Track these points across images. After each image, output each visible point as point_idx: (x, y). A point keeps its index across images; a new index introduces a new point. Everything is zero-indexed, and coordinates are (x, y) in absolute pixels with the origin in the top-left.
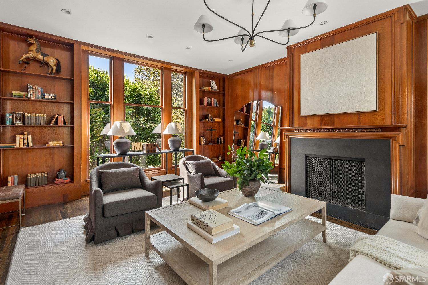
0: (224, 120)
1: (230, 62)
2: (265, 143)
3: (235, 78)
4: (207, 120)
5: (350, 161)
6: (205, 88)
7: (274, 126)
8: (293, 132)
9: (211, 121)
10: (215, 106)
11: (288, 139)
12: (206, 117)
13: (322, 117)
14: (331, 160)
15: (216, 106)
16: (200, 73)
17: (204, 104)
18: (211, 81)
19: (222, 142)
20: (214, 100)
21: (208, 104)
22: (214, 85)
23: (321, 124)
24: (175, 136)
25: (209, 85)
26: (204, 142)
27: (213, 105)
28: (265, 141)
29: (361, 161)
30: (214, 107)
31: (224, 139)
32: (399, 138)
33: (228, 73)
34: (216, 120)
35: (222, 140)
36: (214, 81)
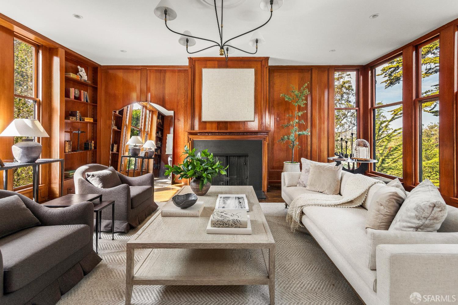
0: (95, 121)
1: (122, 53)
2: (137, 148)
3: (111, 71)
4: (74, 118)
5: (239, 156)
6: (72, 75)
7: (142, 130)
8: (197, 135)
9: (80, 120)
10: (85, 101)
11: (192, 142)
12: (73, 114)
13: (219, 123)
14: (227, 157)
15: (87, 101)
16: (66, 52)
17: (71, 97)
18: (79, 67)
19: (93, 148)
20: (84, 94)
21: (75, 98)
22: (83, 74)
23: (218, 129)
24: (28, 140)
25: (76, 72)
26: (70, 149)
27: (83, 100)
28: (137, 146)
29: (246, 156)
30: (83, 103)
31: (95, 144)
32: (267, 139)
33: (102, 64)
34: (87, 120)
35: (93, 145)
36: (83, 69)
